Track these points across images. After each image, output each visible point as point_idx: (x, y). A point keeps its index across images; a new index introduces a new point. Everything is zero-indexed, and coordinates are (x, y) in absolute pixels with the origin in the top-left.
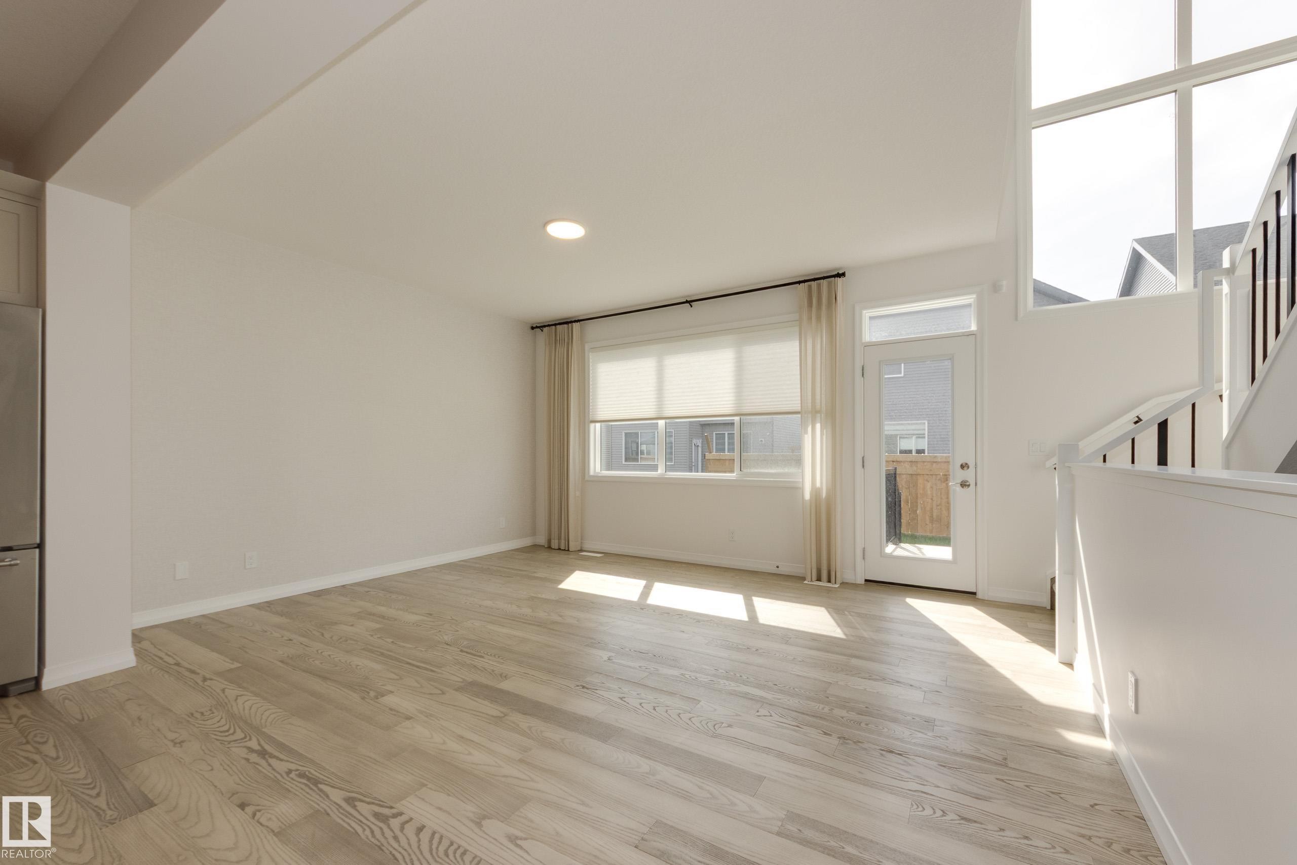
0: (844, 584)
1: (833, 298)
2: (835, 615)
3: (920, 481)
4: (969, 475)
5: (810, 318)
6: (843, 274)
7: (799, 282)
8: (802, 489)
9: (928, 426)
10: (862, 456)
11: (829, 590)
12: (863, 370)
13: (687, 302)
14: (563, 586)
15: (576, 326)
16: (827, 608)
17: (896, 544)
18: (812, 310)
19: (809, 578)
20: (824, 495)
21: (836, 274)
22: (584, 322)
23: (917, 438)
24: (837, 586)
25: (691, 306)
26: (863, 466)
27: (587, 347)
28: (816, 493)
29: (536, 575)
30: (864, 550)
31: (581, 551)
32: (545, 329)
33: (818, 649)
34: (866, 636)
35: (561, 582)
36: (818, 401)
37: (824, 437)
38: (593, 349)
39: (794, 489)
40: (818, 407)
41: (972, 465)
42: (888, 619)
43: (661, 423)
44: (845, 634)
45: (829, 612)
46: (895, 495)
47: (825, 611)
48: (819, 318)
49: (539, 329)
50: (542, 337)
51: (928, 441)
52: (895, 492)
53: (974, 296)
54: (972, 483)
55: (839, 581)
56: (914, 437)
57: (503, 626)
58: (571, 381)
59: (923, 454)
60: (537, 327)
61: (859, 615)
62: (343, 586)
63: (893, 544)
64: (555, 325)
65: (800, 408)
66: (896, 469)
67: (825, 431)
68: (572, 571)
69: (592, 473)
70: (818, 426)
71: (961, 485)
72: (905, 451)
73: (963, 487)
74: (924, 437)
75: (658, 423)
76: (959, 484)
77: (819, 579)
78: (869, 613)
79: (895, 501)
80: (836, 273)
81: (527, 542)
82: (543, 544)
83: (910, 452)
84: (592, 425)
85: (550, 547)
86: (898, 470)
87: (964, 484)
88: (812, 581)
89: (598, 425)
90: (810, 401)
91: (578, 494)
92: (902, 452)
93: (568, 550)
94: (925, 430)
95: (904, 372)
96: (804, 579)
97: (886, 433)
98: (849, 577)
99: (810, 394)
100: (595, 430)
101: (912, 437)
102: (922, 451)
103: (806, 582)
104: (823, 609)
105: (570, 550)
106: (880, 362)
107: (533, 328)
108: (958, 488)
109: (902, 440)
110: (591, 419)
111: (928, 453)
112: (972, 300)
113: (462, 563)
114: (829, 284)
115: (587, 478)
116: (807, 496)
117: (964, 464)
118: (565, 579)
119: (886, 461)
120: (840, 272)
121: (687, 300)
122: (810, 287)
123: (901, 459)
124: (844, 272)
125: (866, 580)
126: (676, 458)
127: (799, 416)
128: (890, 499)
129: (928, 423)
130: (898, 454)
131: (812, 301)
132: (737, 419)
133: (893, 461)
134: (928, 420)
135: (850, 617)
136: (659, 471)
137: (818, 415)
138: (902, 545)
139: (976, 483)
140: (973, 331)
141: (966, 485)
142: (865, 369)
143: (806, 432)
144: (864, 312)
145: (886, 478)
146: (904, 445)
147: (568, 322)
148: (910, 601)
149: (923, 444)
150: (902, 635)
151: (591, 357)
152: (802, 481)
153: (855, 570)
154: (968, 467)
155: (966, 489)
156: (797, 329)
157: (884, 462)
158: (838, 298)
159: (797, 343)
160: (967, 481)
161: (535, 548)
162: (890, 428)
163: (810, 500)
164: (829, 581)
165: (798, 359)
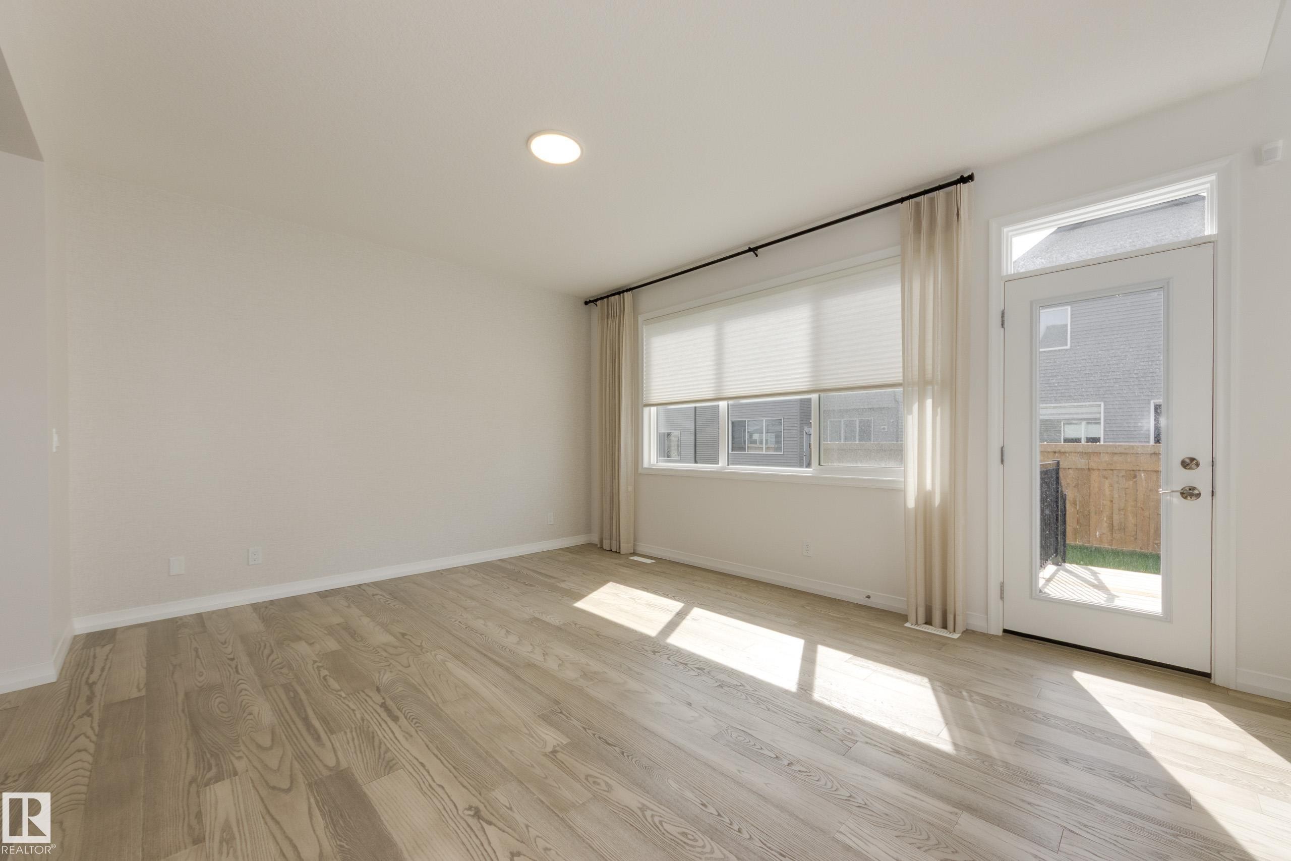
0: (969, 633)
1: (954, 214)
2: (943, 696)
3: (1095, 476)
4: (1199, 478)
5: (917, 250)
6: (971, 178)
7: (902, 200)
8: (904, 492)
9: (1105, 409)
10: (1001, 446)
11: (942, 643)
12: (1003, 317)
13: (750, 250)
14: (580, 604)
15: (628, 295)
16: (931, 680)
17: (1057, 565)
18: (919, 238)
19: (912, 617)
20: (937, 501)
21: (958, 180)
22: (636, 290)
23: (1088, 423)
24: (956, 636)
25: (757, 256)
26: (1002, 461)
27: (640, 319)
28: (925, 499)
29: (563, 585)
30: (1002, 586)
31: (634, 554)
32: (599, 303)
33: (901, 778)
34: (994, 753)
35: (580, 597)
36: (929, 368)
37: (938, 418)
38: (648, 321)
39: (894, 492)
40: (929, 375)
41: (1204, 459)
42: (1039, 716)
43: (723, 405)
44: (955, 745)
45: (934, 689)
46: (1057, 506)
47: (928, 685)
48: (931, 247)
49: (593, 304)
50: (596, 311)
51: (1105, 427)
52: (1057, 502)
53: (1213, 177)
54: (1205, 490)
55: (960, 627)
56: (1084, 423)
57: (465, 663)
58: (622, 357)
59: (1098, 443)
60: (590, 302)
61: (988, 701)
62: (359, 586)
63: (1053, 564)
64: (607, 297)
65: (902, 378)
66: (1058, 463)
67: (939, 410)
68: (607, 582)
69: (646, 465)
70: (929, 403)
71: (1182, 494)
72: (1072, 439)
73: (1185, 498)
74: (1099, 423)
75: (718, 406)
76: (1179, 494)
77: (929, 622)
78: (1005, 698)
79: (1057, 515)
80: (959, 177)
81: (580, 540)
82: (596, 543)
83: (1078, 440)
84: (646, 410)
85: (601, 548)
86: (1061, 463)
87: (1189, 493)
88: (917, 623)
89: (654, 409)
90: (916, 368)
91: (630, 488)
92: (1066, 440)
93: (620, 553)
94: (1100, 413)
95: (1071, 343)
96: (904, 618)
97: (1041, 417)
98: (978, 623)
99: (916, 357)
100: (650, 416)
101: (1081, 423)
102: (1095, 440)
103: (908, 625)
104: (925, 680)
105: (621, 553)
106: (1031, 303)
107: (586, 303)
108: (1177, 500)
109: (1066, 426)
110: (645, 402)
111: (1104, 442)
112: (1208, 185)
113: (499, 563)
114: (948, 195)
115: (640, 471)
116: (911, 503)
117: (1188, 461)
118: (589, 593)
119: (1041, 452)
120: (966, 175)
121: (749, 248)
122: (918, 205)
123: (1067, 450)
124: (972, 174)
125: (1005, 631)
126: (786, 448)
127: (901, 389)
128: (1047, 512)
129: (1105, 405)
130: (1062, 443)
131: (921, 222)
132: (814, 397)
133: (1055, 452)
134: (1105, 402)
135: (969, 703)
136: (720, 465)
137: (930, 387)
138: (1068, 566)
139: (1213, 491)
140: (1209, 236)
141: (1192, 495)
142: (1006, 315)
143: (910, 412)
144: (1005, 230)
145: (1042, 479)
146: (1070, 432)
147: (619, 292)
148: (1080, 677)
149: (1098, 431)
150: (1066, 761)
151: (645, 331)
152: (905, 481)
153: (987, 614)
154: (1198, 465)
155: (1190, 503)
156: (899, 267)
157: (1038, 454)
158: (962, 213)
159: (898, 288)
160: (1194, 488)
161: (589, 547)
162: (1047, 411)
163: (916, 508)
164: (945, 626)
165: (900, 309)
